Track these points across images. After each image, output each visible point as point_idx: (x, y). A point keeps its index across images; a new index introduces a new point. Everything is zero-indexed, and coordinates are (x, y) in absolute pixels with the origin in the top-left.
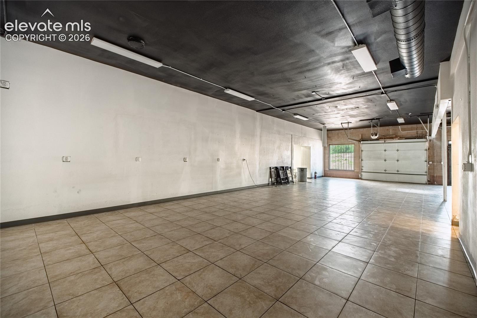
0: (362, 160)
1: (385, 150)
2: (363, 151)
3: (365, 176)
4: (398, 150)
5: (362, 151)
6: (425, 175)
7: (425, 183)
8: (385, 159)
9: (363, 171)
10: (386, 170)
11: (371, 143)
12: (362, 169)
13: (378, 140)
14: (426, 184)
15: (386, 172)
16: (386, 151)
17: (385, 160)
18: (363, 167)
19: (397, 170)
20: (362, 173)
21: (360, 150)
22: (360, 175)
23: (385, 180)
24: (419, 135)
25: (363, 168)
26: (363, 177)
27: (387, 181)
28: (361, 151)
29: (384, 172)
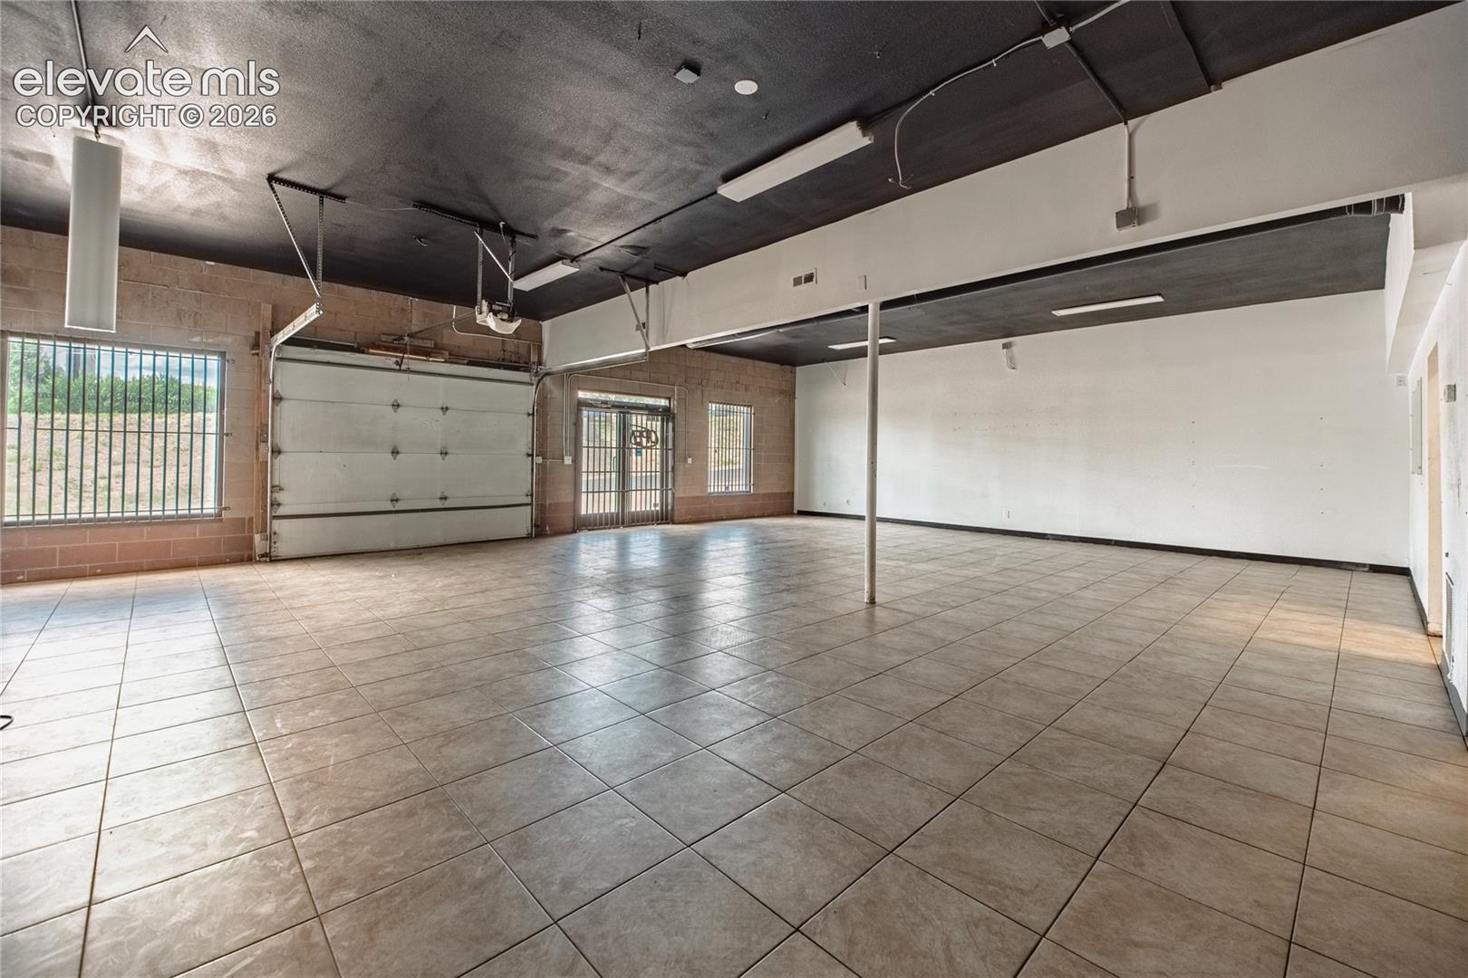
0: (279, 452)
1: (396, 406)
2: (281, 399)
3: (290, 535)
4: (445, 409)
5: (278, 399)
6: (527, 505)
7: (523, 533)
8: (395, 448)
9: (281, 511)
10: (398, 496)
11: (328, 363)
12: (276, 504)
13: (363, 352)
14: (529, 537)
15: (399, 506)
16: (400, 409)
17: (395, 452)
18: (281, 489)
19: (439, 495)
20: (276, 522)
21: (266, 391)
22: (257, 537)
23: (392, 546)
24: (507, 356)
25: (281, 497)
26: (282, 549)
27: (399, 547)
28: (274, 398)
29: (389, 507)
